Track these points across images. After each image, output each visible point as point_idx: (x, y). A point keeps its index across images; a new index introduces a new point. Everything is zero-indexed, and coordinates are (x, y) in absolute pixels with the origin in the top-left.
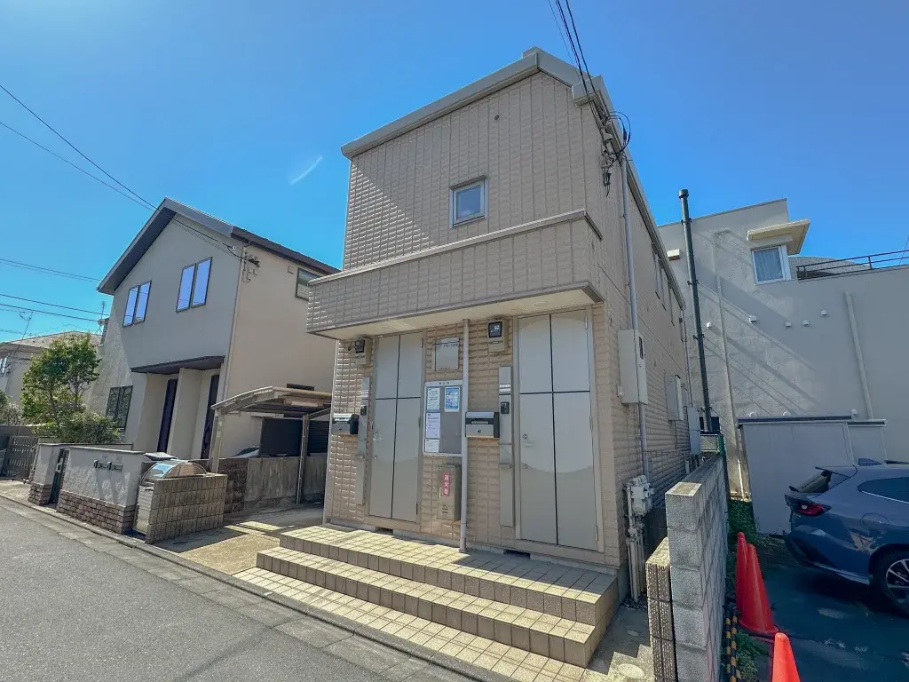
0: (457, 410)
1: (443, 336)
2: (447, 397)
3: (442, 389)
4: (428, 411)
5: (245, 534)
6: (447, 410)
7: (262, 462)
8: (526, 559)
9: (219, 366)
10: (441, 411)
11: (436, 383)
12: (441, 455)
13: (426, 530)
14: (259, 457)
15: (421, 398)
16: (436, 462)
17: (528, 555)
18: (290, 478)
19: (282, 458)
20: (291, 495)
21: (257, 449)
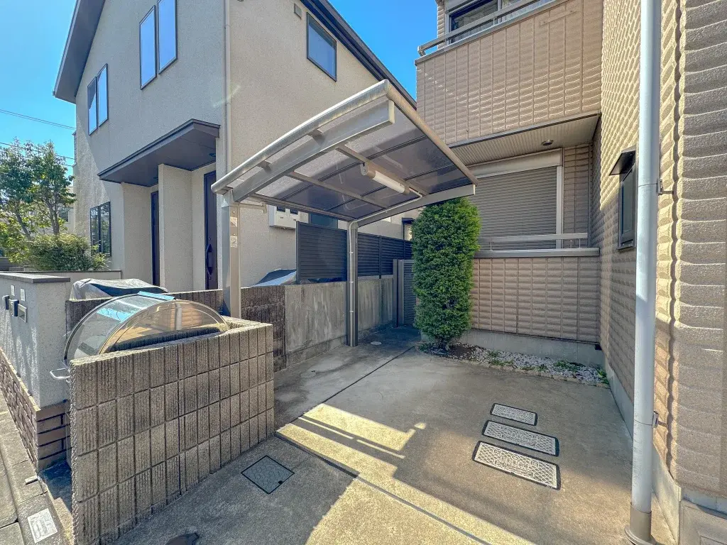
7: (303, 291)
14: (297, 283)
18: (338, 312)
19: (327, 284)
20: (344, 333)
21: (293, 271)
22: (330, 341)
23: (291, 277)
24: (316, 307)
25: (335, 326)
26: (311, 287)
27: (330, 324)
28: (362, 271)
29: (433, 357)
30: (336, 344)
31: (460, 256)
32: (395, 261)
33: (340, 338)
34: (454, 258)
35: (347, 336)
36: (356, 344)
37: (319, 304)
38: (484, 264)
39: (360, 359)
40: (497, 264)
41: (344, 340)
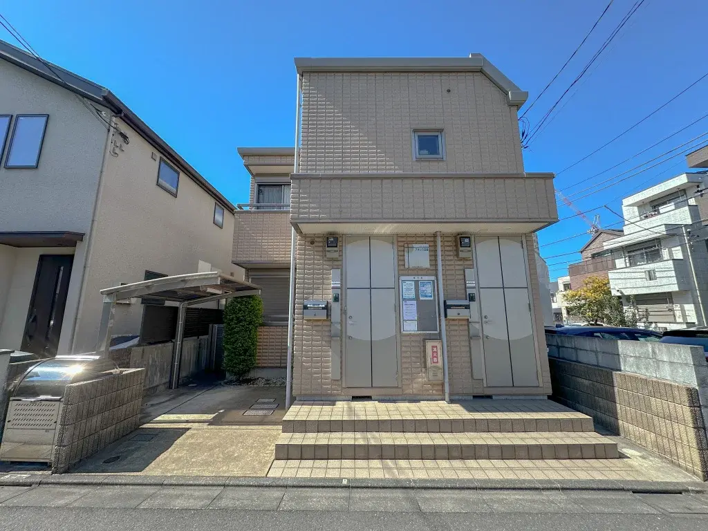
0: (432, 299)
1: (412, 242)
2: (422, 289)
3: (416, 282)
4: (404, 299)
5: (188, 429)
6: (421, 298)
8: (490, 400)
9: (74, 245)
10: (417, 298)
11: (412, 278)
12: (419, 332)
13: (407, 392)
14: (138, 345)
15: (397, 289)
16: (413, 339)
17: (490, 397)
18: (165, 364)
19: (160, 345)
20: (168, 380)
21: (137, 337)
22: (157, 386)
23: (136, 341)
24: (150, 362)
25: (162, 376)
26: (148, 348)
27: (159, 374)
28: (187, 333)
29: (232, 387)
30: (162, 388)
31: (251, 327)
32: (211, 325)
33: (164, 384)
34: (247, 328)
35: (170, 382)
36: (178, 386)
37: (153, 359)
38: (265, 329)
39: (183, 394)
40: (272, 329)
41: (167, 385)
